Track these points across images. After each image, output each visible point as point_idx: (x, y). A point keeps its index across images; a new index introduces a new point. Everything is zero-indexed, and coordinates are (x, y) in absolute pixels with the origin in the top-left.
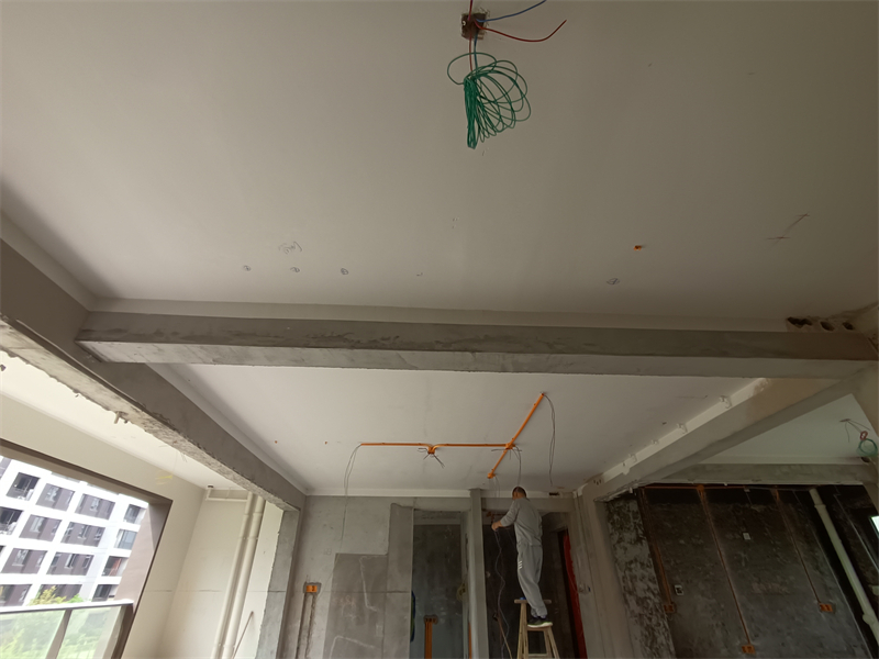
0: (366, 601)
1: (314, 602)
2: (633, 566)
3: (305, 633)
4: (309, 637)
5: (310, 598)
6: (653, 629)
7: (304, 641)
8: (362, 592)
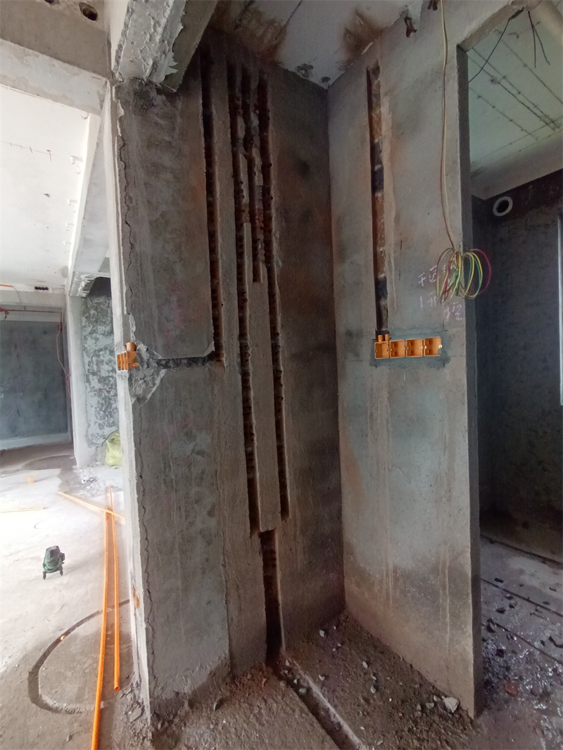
2: (101, 353)
6: (110, 399)
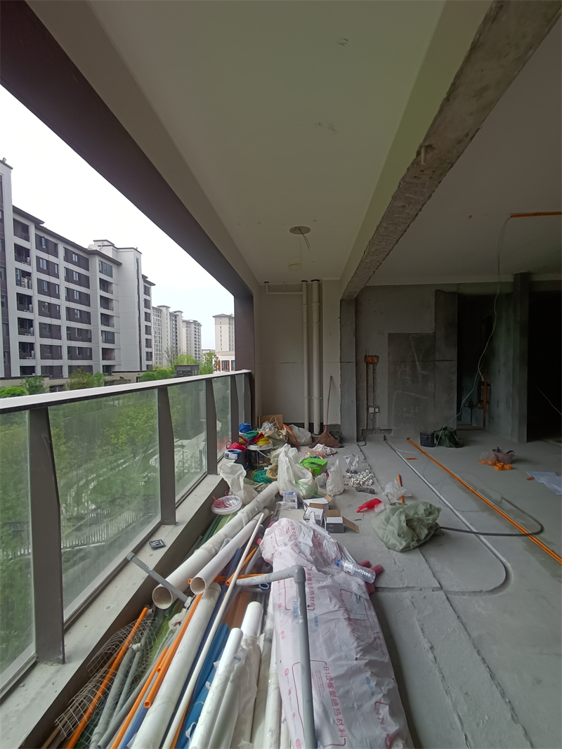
0: (419, 368)
1: (374, 370)
4: (374, 391)
5: (371, 366)
8: (414, 361)
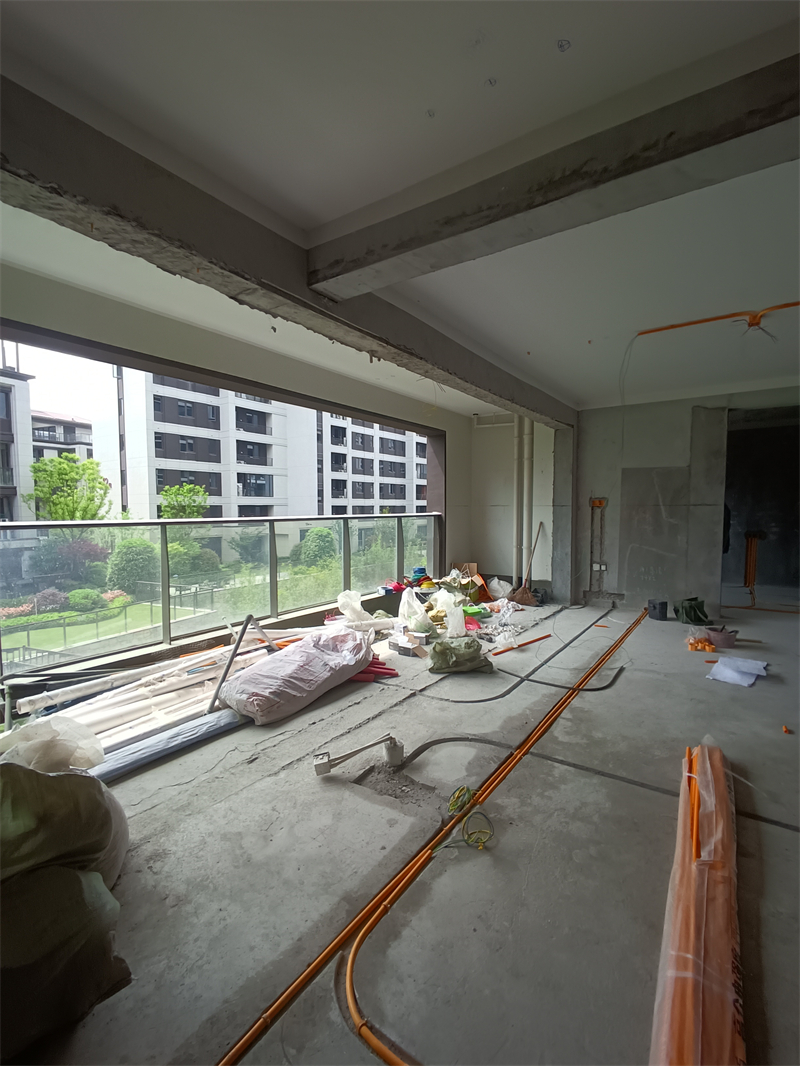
0: (664, 514)
1: (602, 516)
3: (597, 541)
4: (601, 544)
5: (598, 511)
7: (597, 548)
8: (657, 505)
